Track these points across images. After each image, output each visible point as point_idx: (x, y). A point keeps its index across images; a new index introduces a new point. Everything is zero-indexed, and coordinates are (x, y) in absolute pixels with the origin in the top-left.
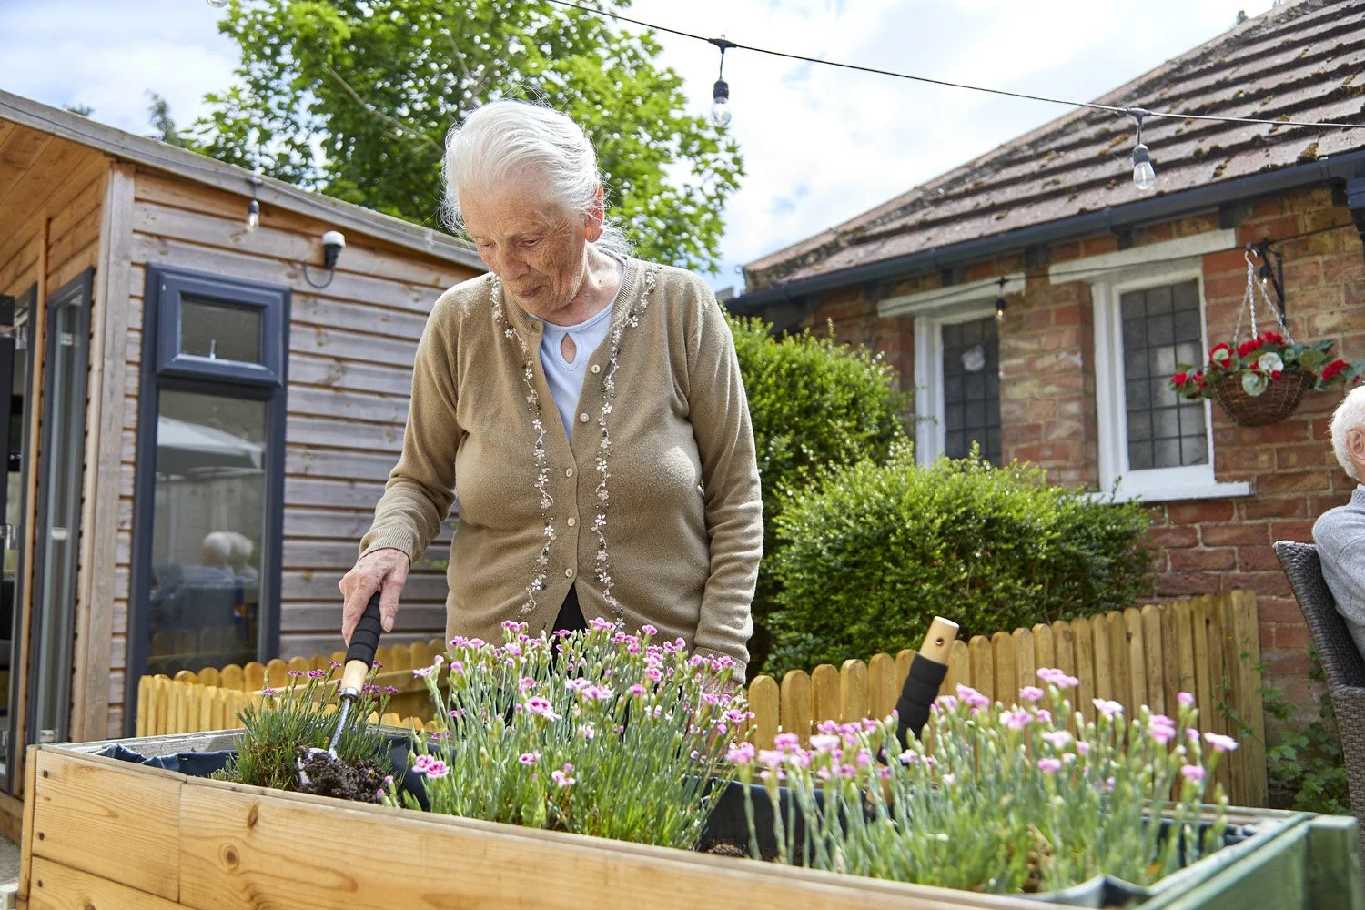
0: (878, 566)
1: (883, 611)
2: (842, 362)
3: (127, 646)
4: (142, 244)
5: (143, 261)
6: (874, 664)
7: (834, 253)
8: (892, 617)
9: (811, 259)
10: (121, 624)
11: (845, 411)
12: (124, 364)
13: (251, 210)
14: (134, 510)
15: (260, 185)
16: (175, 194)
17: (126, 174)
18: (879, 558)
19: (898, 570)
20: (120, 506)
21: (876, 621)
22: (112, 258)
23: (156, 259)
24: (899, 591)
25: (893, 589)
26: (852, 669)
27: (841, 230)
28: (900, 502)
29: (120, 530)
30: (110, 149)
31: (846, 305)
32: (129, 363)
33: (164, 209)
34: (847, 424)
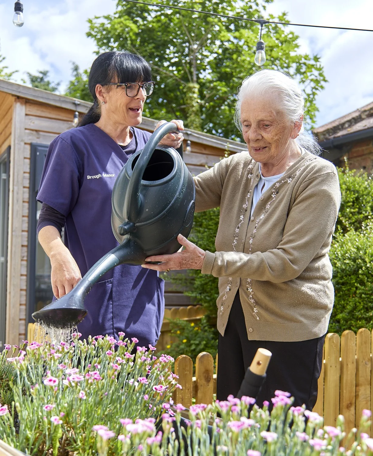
0: (353, 285)
1: (355, 308)
2: (351, 179)
3: (26, 309)
4: (30, 134)
5: (29, 142)
6: (344, 336)
7: (359, 122)
8: (359, 311)
9: (347, 125)
10: (24, 300)
11: (351, 204)
12: (22, 188)
13: (75, 116)
14: (28, 252)
15: (79, 105)
16: (42, 111)
17: (22, 103)
18: (354, 281)
19: (363, 287)
20: (22, 250)
21: (351, 312)
22: (16, 142)
23: (35, 141)
24: (364, 298)
25: (361, 297)
26: (332, 338)
27: (363, 110)
28: (365, 253)
29: (22, 260)
30: (14, 93)
31: (364, 148)
32: (24, 187)
33: (38, 118)
34: (352, 210)
